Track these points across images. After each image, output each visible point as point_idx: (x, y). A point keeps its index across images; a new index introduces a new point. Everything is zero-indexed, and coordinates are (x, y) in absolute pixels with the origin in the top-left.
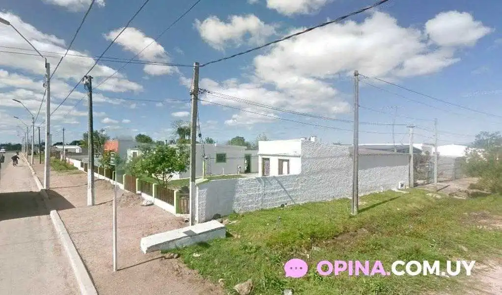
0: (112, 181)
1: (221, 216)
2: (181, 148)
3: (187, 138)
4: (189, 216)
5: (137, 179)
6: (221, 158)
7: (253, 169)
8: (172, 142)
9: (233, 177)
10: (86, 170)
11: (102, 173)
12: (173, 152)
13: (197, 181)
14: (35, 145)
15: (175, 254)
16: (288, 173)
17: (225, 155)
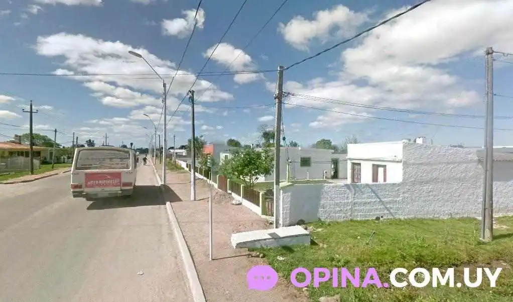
0: (208, 180)
1: (305, 222)
2: (266, 152)
3: (271, 141)
4: (274, 219)
5: (228, 180)
6: (305, 162)
7: (340, 174)
8: (257, 146)
9: (319, 182)
10: (190, 170)
11: (201, 173)
12: (259, 155)
13: (281, 185)
14: (157, 149)
15: (260, 253)
16: (385, 180)
17: (309, 158)
